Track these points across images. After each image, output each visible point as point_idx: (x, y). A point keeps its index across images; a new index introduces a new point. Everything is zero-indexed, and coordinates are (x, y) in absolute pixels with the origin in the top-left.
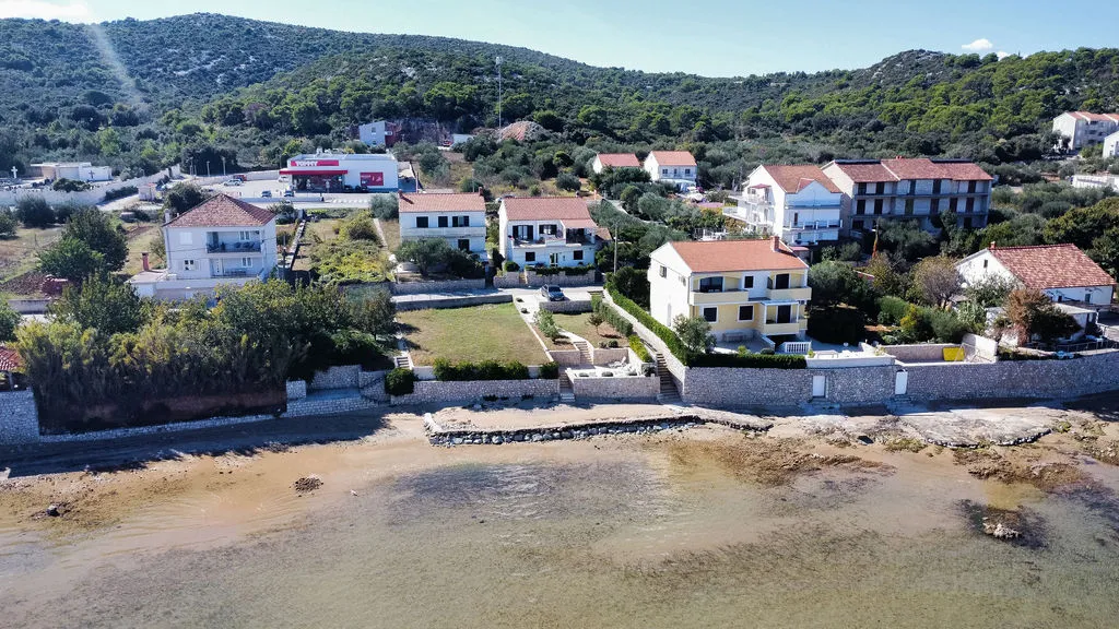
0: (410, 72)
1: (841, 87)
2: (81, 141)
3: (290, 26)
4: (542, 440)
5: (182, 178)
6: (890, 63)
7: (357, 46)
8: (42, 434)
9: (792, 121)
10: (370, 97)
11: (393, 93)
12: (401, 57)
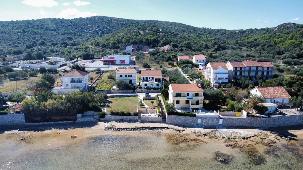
0: (141, 32)
1: (264, 34)
2: (60, 51)
3: (119, 19)
4: (129, 130)
5: (80, 60)
6: (280, 27)
7: (135, 23)
8: (26, 123)
9: (248, 44)
10: (130, 39)
11: (136, 38)
12: (140, 28)
